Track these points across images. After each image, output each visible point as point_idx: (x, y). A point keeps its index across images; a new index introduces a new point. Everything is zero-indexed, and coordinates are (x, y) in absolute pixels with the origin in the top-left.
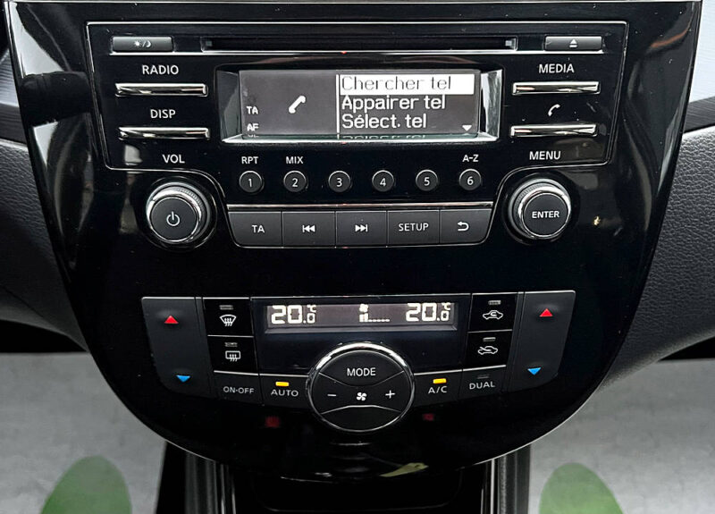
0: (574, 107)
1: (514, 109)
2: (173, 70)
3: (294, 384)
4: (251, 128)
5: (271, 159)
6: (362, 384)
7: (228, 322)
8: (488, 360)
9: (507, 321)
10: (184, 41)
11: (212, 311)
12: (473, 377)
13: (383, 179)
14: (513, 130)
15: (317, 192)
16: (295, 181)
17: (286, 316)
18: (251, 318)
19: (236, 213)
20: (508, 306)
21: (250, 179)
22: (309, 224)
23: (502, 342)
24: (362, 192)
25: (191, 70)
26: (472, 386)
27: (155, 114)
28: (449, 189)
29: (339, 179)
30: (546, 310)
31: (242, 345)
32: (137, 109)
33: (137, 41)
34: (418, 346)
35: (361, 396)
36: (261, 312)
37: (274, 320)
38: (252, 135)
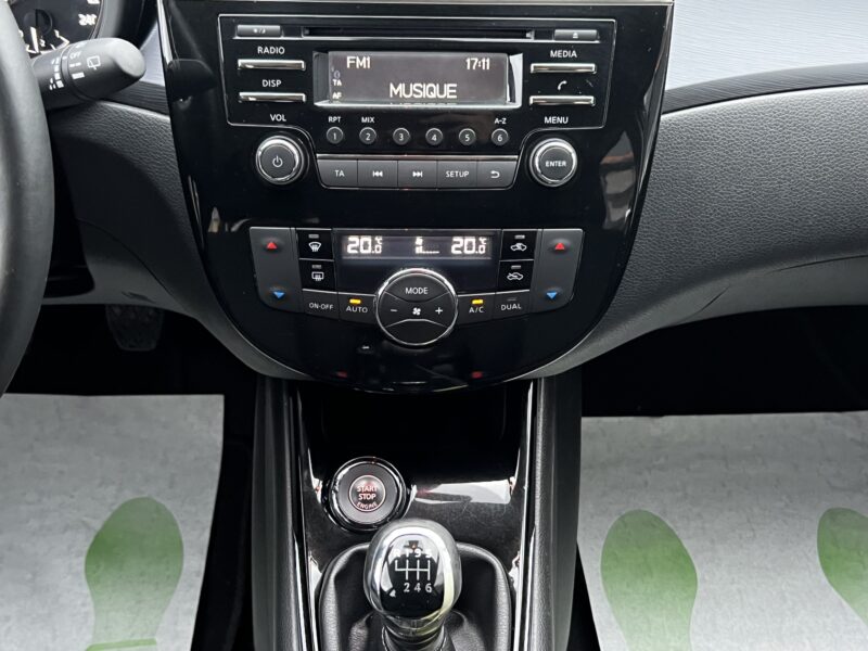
0: (577, 83)
1: (533, 83)
2: (280, 50)
3: (366, 302)
4: (337, 96)
5: (350, 118)
6: (417, 301)
7: (315, 248)
8: (515, 285)
9: (529, 253)
10: (289, 29)
11: (303, 241)
12: (504, 300)
13: (434, 136)
14: (532, 99)
15: (385, 146)
16: (368, 135)
17: (361, 246)
18: (332, 248)
19: (324, 162)
20: (530, 239)
21: (335, 134)
22: (378, 170)
23: (527, 270)
24: (419, 147)
25: (292, 50)
26: (504, 307)
27: (265, 83)
28: (486, 147)
29: (401, 134)
30: (561, 243)
31: (326, 268)
32: (254, 79)
33: (255, 28)
34: (462, 273)
35: (417, 311)
36: (341, 242)
37: (350, 250)
38: (336, 101)
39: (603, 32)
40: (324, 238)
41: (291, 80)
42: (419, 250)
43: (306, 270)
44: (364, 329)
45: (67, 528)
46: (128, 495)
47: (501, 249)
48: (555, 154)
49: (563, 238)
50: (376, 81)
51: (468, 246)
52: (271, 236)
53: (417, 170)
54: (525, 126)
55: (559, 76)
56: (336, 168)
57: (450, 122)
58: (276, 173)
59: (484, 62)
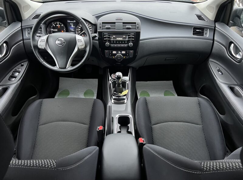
0: (133, 38)
1: (129, 38)
3: (115, 57)
5: (113, 41)
6: (119, 57)
8: (128, 56)
9: (129, 53)
10: (108, 33)
11: (109, 52)
15: (116, 43)
16: (115, 42)
17: (114, 52)
18: (112, 52)
19: (111, 45)
20: (129, 52)
21: (112, 42)
22: (116, 45)
23: (129, 54)
24: (119, 43)
25: (109, 35)
26: (127, 58)
28: (125, 43)
29: (118, 42)
31: (111, 54)
32: (105, 38)
33: (106, 33)
34: (123, 54)
36: (113, 52)
37: (113, 53)
38: (112, 39)
39: (135, 33)
40: (111, 51)
41: (109, 38)
42: (119, 53)
43: (110, 54)
44: (114, 60)
45: (81, 92)
46: (88, 89)
47: (126, 52)
48: (131, 44)
49: (132, 51)
50: (115, 38)
51: (123, 52)
52: (106, 51)
53: (119, 45)
54: (128, 41)
55: (131, 37)
56: (112, 45)
57: (122, 41)
58: (107, 46)
59: (125, 36)
